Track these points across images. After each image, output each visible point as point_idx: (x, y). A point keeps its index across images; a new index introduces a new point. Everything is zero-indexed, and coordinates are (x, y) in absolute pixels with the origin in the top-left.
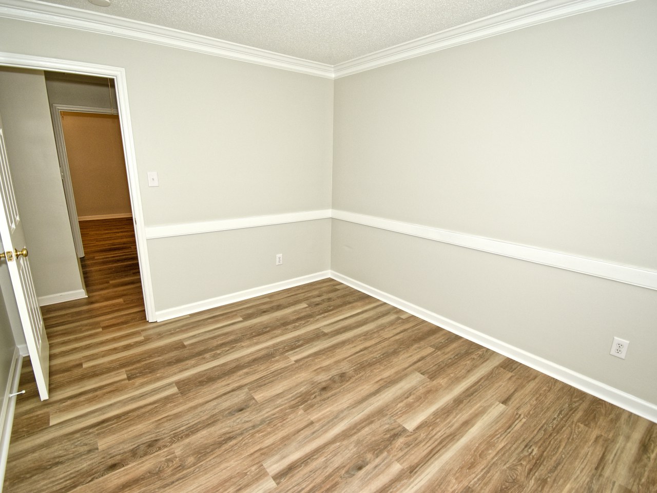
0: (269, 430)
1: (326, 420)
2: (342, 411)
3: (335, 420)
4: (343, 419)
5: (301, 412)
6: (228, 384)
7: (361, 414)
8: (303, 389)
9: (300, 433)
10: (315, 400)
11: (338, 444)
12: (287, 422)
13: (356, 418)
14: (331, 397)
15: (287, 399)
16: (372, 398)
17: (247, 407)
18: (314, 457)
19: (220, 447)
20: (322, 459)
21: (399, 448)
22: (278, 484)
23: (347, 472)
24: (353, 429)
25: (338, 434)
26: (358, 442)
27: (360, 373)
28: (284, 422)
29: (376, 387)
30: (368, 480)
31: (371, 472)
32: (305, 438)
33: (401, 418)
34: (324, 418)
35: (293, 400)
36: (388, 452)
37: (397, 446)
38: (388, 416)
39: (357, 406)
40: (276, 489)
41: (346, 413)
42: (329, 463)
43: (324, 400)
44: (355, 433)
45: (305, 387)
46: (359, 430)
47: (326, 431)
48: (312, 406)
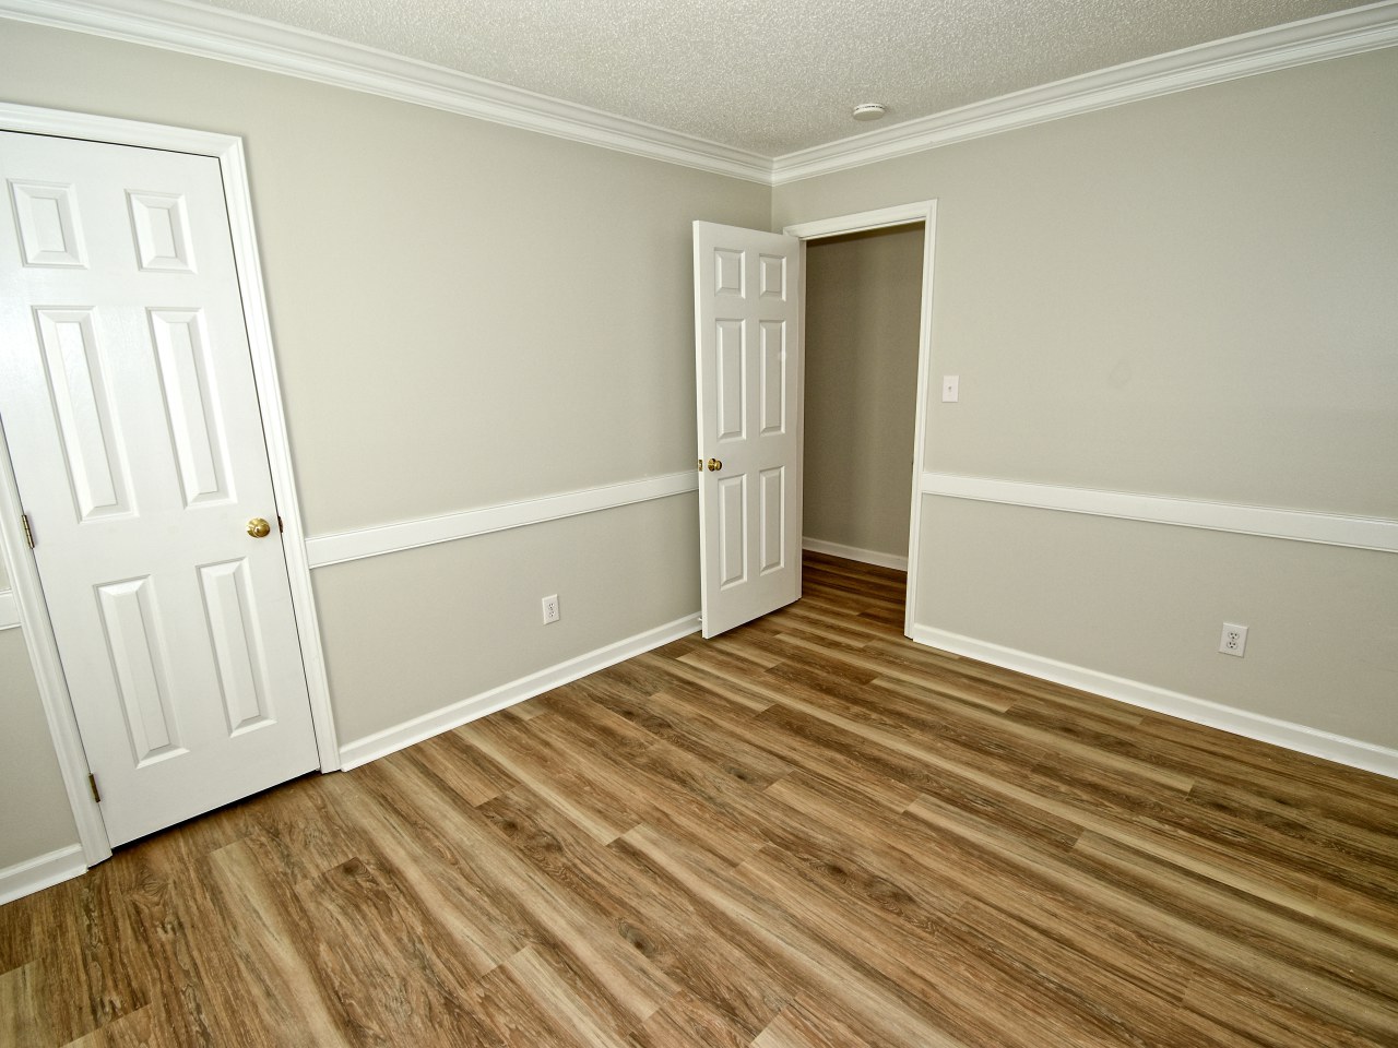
0: (707, 816)
1: (746, 884)
2: (777, 906)
3: (750, 899)
4: (755, 910)
5: (758, 846)
6: (795, 750)
7: (780, 942)
8: (820, 837)
9: (707, 853)
10: (795, 861)
11: (691, 908)
12: (729, 834)
13: (764, 932)
14: (817, 885)
15: (783, 822)
16: (842, 963)
17: (751, 782)
18: (659, 879)
19: (666, 777)
20: (655, 890)
21: (695, 1017)
22: (608, 846)
23: (631, 927)
24: (732, 930)
25: (713, 906)
26: (700, 941)
27: (932, 933)
28: (728, 830)
29: (892, 971)
30: (615, 960)
31: (631, 964)
32: (697, 862)
33: (791, 1027)
34: (751, 880)
35: (784, 830)
36: (682, 995)
37: (700, 1012)
38: (789, 997)
39: (803, 932)
40: (600, 846)
41: (777, 913)
42: (648, 899)
43: (803, 875)
44: (722, 934)
45: (830, 840)
46: (731, 940)
47: (717, 887)
48: (777, 858)
